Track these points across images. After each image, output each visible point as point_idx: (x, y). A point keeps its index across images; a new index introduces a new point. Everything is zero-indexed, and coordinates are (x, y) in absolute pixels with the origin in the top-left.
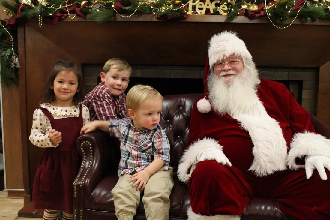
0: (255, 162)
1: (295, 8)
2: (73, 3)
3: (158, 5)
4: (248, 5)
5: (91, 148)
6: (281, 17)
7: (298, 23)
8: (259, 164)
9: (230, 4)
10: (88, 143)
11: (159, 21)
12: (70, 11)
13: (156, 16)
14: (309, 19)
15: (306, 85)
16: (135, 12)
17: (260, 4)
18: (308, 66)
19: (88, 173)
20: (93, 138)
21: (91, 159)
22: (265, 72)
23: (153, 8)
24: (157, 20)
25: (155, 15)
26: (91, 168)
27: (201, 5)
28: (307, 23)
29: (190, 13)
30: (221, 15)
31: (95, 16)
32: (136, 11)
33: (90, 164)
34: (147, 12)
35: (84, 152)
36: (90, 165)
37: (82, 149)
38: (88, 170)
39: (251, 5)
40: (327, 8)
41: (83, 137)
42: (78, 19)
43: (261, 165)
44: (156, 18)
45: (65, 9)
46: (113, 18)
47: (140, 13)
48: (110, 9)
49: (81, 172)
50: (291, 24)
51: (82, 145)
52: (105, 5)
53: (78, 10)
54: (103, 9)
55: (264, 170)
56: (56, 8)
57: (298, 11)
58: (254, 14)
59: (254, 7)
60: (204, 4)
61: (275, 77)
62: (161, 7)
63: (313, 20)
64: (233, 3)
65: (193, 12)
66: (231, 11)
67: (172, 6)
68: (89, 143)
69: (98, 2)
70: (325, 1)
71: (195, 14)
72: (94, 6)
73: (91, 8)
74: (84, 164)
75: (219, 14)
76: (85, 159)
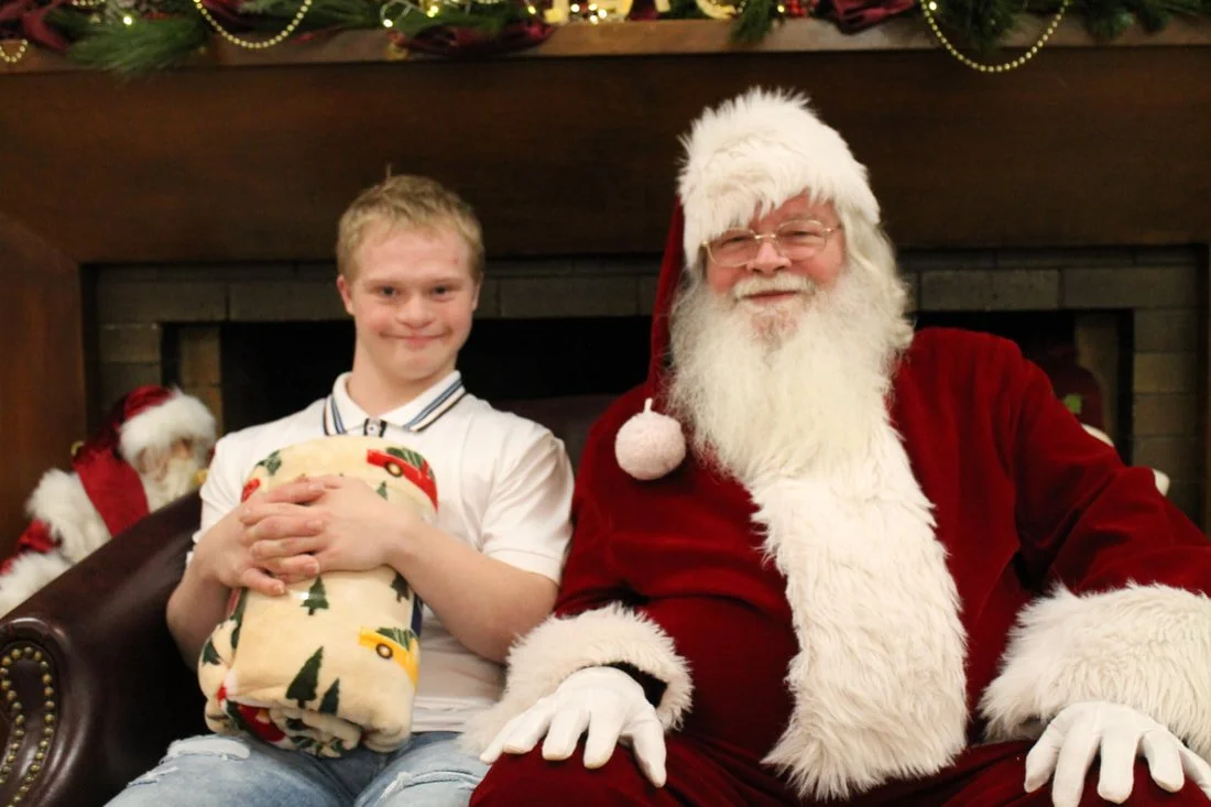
0: (796, 728)
5: (47, 678)
6: (978, 20)
7: (1076, 37)
8: (813, 739)
10: (31, 656)
11: (413, 58)
12: (2, 26)
13: (401, 35)
14: (1127, 19)
15: (1148, 327)
16: (296, 22)
18: (1150, 238)
19: (26, 797)
20: (58, 631)
21: (47, 730)
22: (948, 274)
23: (383, 2)
24: (401, 55)
25: (391, 31)
26: (41, 777)
28: (1120, 41)
29: (557, 14)
30: (707, 17)
31: (109, 50)
32: (300, 16)
33: (40, 755)
34: (360, 19)
35: (15, 700)
36: (41, 760)
37: (6, 683)
38: (27, 783)
41: (6, 627)
42: (39, 62)
43: (821, 743)
44: (402, 45)
46: (202, 50)
47: (323, 25)
48: (183, 12)
50: (1039, 49)
51: (5, 667)
53: (36, 19)
54: (154, 10)
55: (836, 766)
58: (863, 8)
61: (995, 297)
63: (1150, 23)
68: (38, 655)
71: (586, 16)
72: (110, 3)
74: (11, 757)
75: (701, 15)
76: (19, 732)
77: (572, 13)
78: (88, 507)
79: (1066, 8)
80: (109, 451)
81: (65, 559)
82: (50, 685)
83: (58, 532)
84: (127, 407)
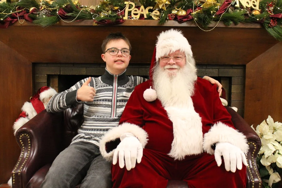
1: (219, 13)
2: (22, 9)
3: (98, 12)
4: (178, 11)
5: (29, 140)
6: (204, 22)
7: (222, 25)
9: (162, 9)
10: (26, 135)
11: (98, 25)
12: (20, 17)
13: (96, 21)
14: (231, 22)
15: (234, 80)
16: (76, 18)
17: (188, 10)
18: (235, 64)
20: (31, 130)
21: (29, 149)
23: (93, 14)
24: (96, 25)
25: (94, 20)
26: (29, 158)
27: (136, 11)
28: (230, 26)
29: (125, 18)
30: (154, 19)
31: (40, 22)
32: (77, 16)
33: (28, 154)
34: (88, 17)
35: (23, 144)
36: (28, 155)
37: (21, 141)
38: (26, 159)
39: (181, 11)
40: (247, 13)
41: (21, 130)
42: (26, 24)
44: (95, 23)
45: (15, 15)
46: (58, 23)
47: (81, 18)
48: (55, 15)
49: (20, 162)
50: (215, 27)
51: (21, 137)
52: (50, 11)
53: (26, 16)
54: (49, 15)
56: (7, 14)
57: (221, 16)
58: (183, 19)
59: (182, 13)
60: (139, 10)
62: (101, 13)
63: (235, 23)
64: (165, 8)
65: (129, 17)
66: (162, 16)
67: (110, 12)
68: (27, 135)
69: (44, 9)
70: (245, 7)
71: (131, 19)
72: (41, 13)
73: (39, 14)
74: (22, 155)
75: (152, 19)
76: (23, 150)
77: (128, 18)
78: (33, 109)
79: (220, 20)
80: (38, 98)
81: (28, 119)
82: (30, 141)
83: (27, 113)
84: (41, 90)
